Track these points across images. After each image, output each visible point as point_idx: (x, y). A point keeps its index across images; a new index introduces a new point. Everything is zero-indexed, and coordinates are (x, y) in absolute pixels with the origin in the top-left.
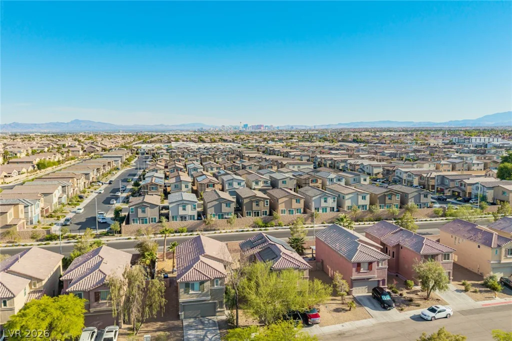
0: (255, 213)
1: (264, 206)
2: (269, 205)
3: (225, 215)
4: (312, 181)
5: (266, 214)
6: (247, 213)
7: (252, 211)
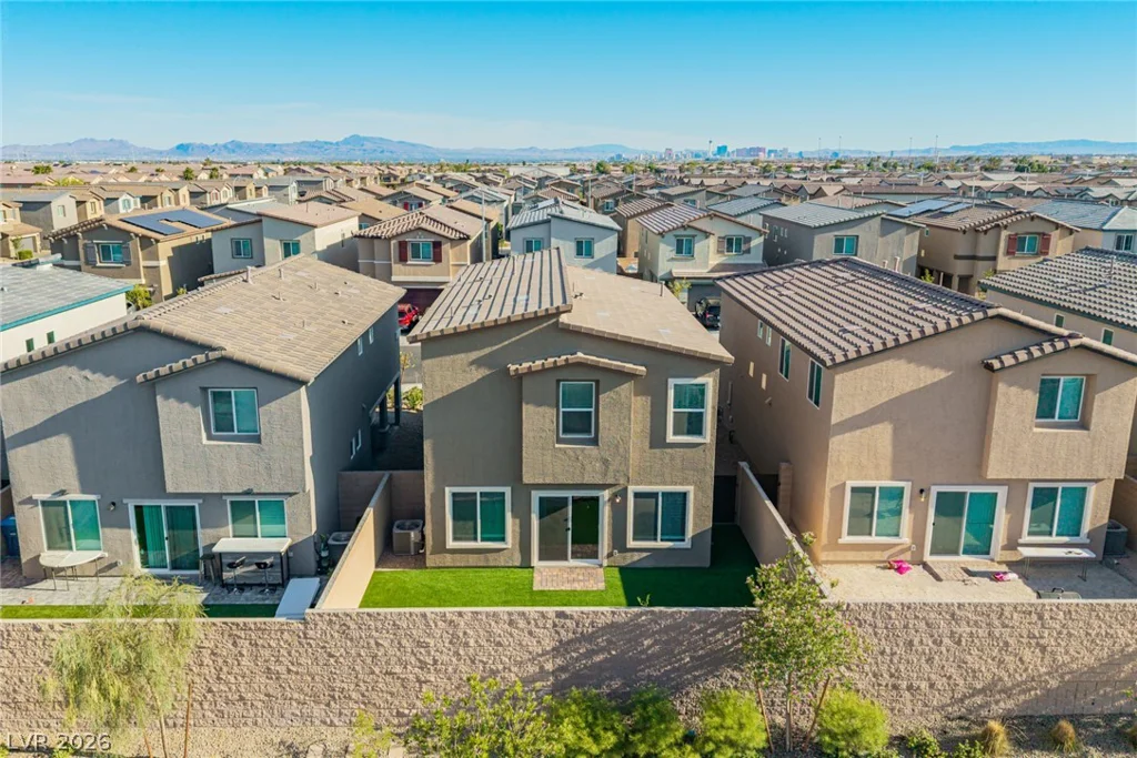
0: (549, 507)
1: (657, 440)
2: (709, 435)
3: (215, 522)
4: (1015, 246)
5: (676, 528)
6: (463, 508)
7: (522, 490)
